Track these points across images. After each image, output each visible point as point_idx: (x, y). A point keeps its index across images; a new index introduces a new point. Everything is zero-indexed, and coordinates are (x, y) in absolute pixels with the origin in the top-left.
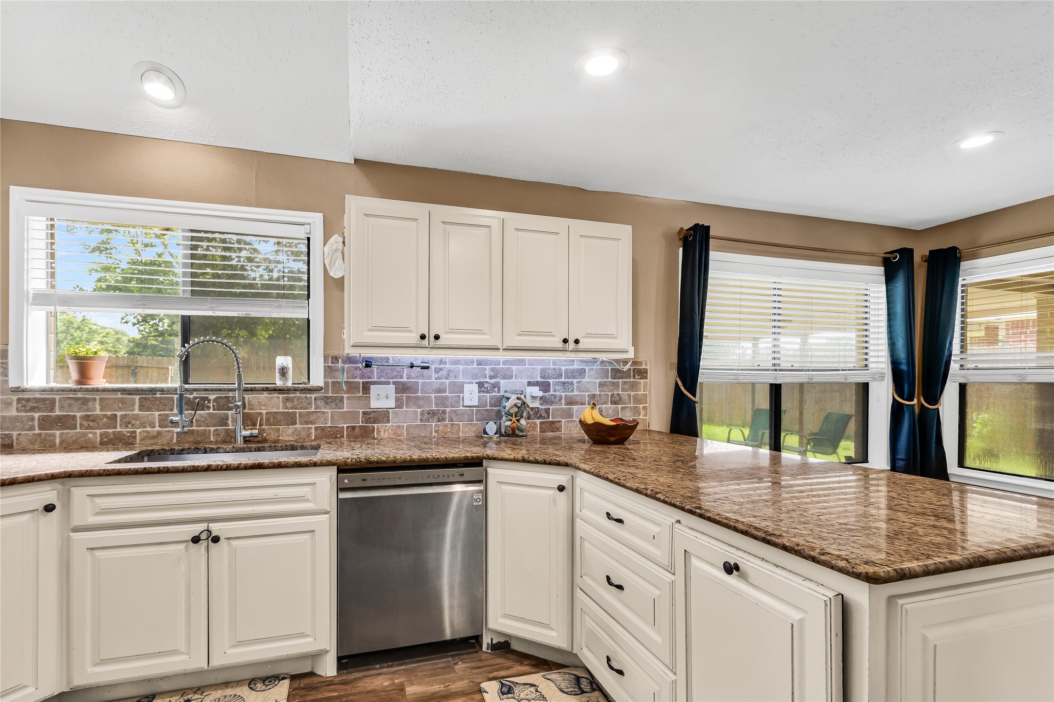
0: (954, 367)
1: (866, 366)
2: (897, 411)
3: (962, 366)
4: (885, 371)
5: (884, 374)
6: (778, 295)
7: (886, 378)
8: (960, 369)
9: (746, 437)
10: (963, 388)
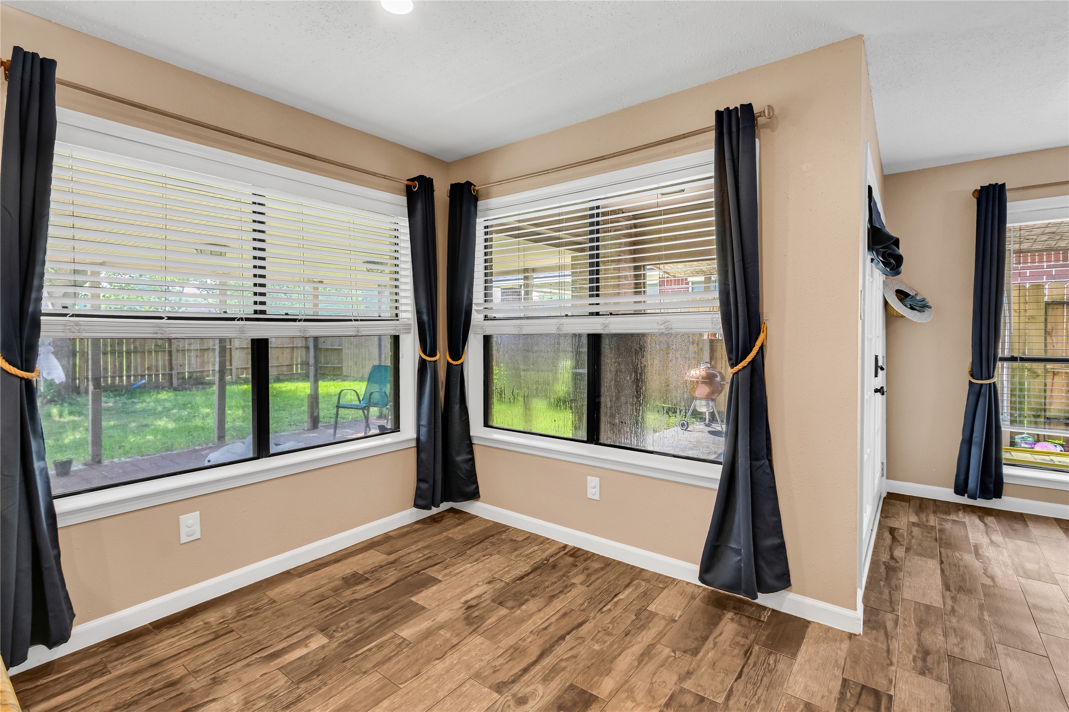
0: (477, 317)
1: (397, 315)
2: (423, 366)
3: (486, 316)
4: (411, 322)
5: (410, 325)
6: (259, 204)
7: (412, 331)
8: (484, 320)
9: (361, 399)
10: (487, 340)
